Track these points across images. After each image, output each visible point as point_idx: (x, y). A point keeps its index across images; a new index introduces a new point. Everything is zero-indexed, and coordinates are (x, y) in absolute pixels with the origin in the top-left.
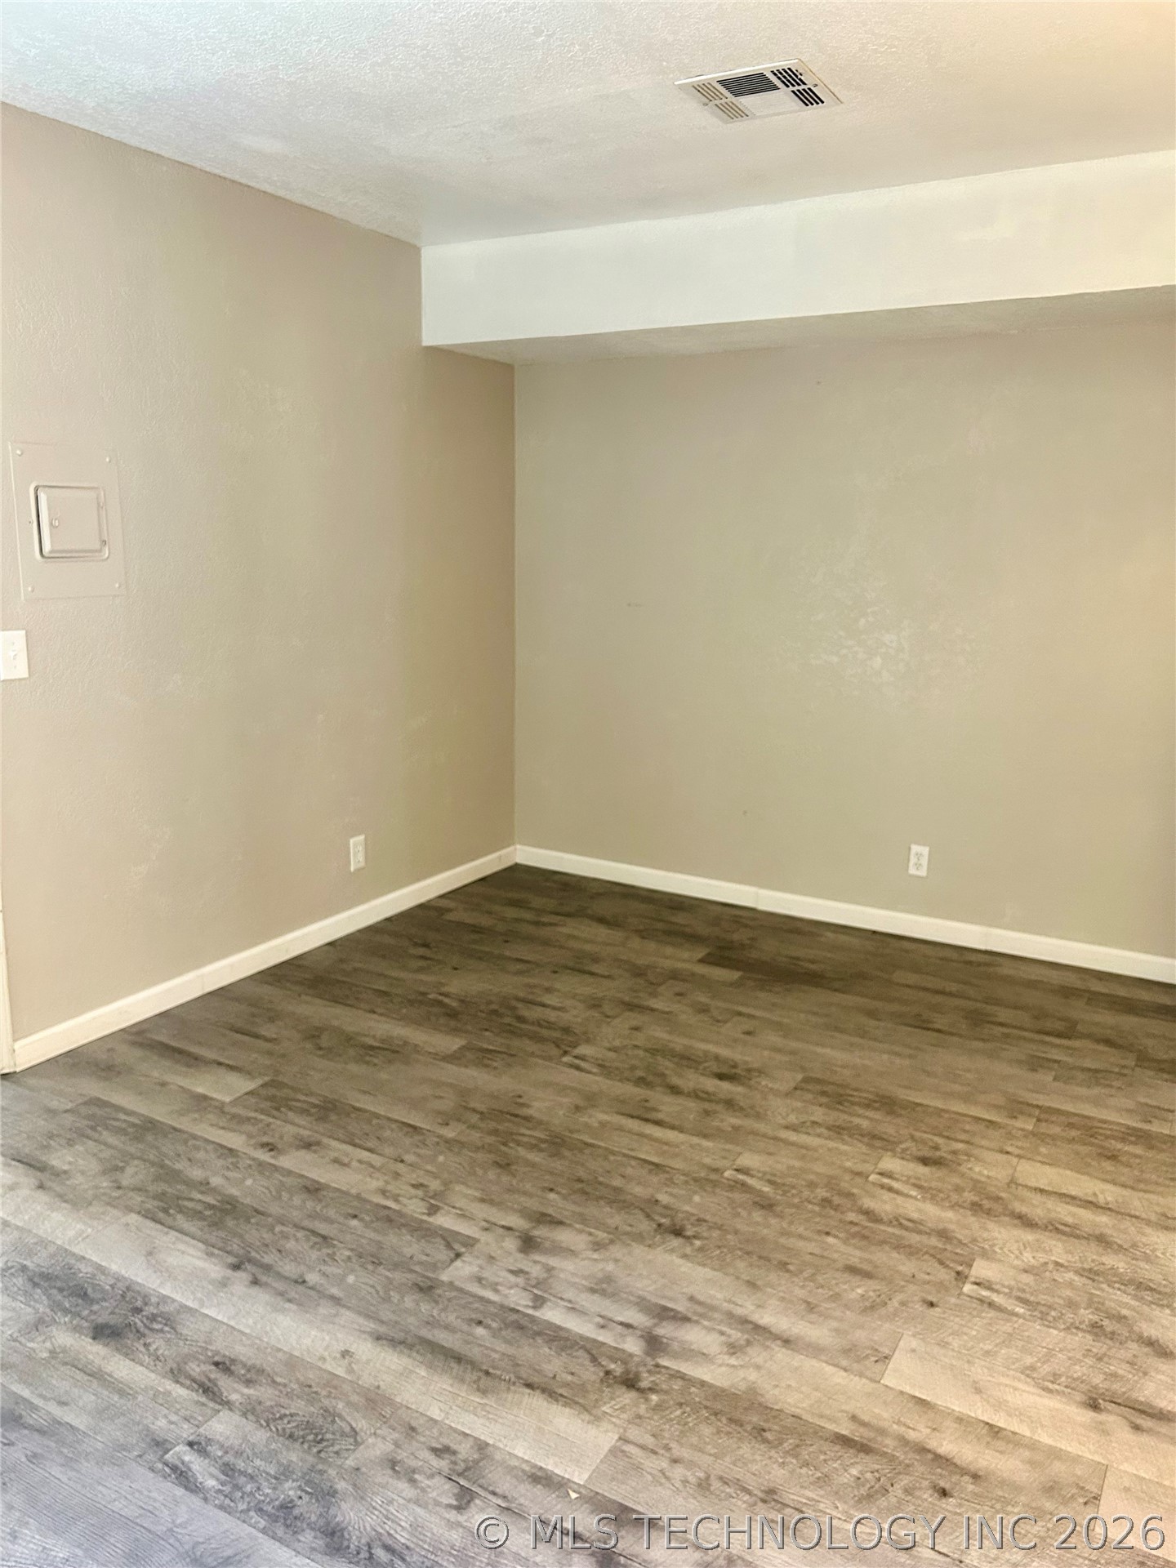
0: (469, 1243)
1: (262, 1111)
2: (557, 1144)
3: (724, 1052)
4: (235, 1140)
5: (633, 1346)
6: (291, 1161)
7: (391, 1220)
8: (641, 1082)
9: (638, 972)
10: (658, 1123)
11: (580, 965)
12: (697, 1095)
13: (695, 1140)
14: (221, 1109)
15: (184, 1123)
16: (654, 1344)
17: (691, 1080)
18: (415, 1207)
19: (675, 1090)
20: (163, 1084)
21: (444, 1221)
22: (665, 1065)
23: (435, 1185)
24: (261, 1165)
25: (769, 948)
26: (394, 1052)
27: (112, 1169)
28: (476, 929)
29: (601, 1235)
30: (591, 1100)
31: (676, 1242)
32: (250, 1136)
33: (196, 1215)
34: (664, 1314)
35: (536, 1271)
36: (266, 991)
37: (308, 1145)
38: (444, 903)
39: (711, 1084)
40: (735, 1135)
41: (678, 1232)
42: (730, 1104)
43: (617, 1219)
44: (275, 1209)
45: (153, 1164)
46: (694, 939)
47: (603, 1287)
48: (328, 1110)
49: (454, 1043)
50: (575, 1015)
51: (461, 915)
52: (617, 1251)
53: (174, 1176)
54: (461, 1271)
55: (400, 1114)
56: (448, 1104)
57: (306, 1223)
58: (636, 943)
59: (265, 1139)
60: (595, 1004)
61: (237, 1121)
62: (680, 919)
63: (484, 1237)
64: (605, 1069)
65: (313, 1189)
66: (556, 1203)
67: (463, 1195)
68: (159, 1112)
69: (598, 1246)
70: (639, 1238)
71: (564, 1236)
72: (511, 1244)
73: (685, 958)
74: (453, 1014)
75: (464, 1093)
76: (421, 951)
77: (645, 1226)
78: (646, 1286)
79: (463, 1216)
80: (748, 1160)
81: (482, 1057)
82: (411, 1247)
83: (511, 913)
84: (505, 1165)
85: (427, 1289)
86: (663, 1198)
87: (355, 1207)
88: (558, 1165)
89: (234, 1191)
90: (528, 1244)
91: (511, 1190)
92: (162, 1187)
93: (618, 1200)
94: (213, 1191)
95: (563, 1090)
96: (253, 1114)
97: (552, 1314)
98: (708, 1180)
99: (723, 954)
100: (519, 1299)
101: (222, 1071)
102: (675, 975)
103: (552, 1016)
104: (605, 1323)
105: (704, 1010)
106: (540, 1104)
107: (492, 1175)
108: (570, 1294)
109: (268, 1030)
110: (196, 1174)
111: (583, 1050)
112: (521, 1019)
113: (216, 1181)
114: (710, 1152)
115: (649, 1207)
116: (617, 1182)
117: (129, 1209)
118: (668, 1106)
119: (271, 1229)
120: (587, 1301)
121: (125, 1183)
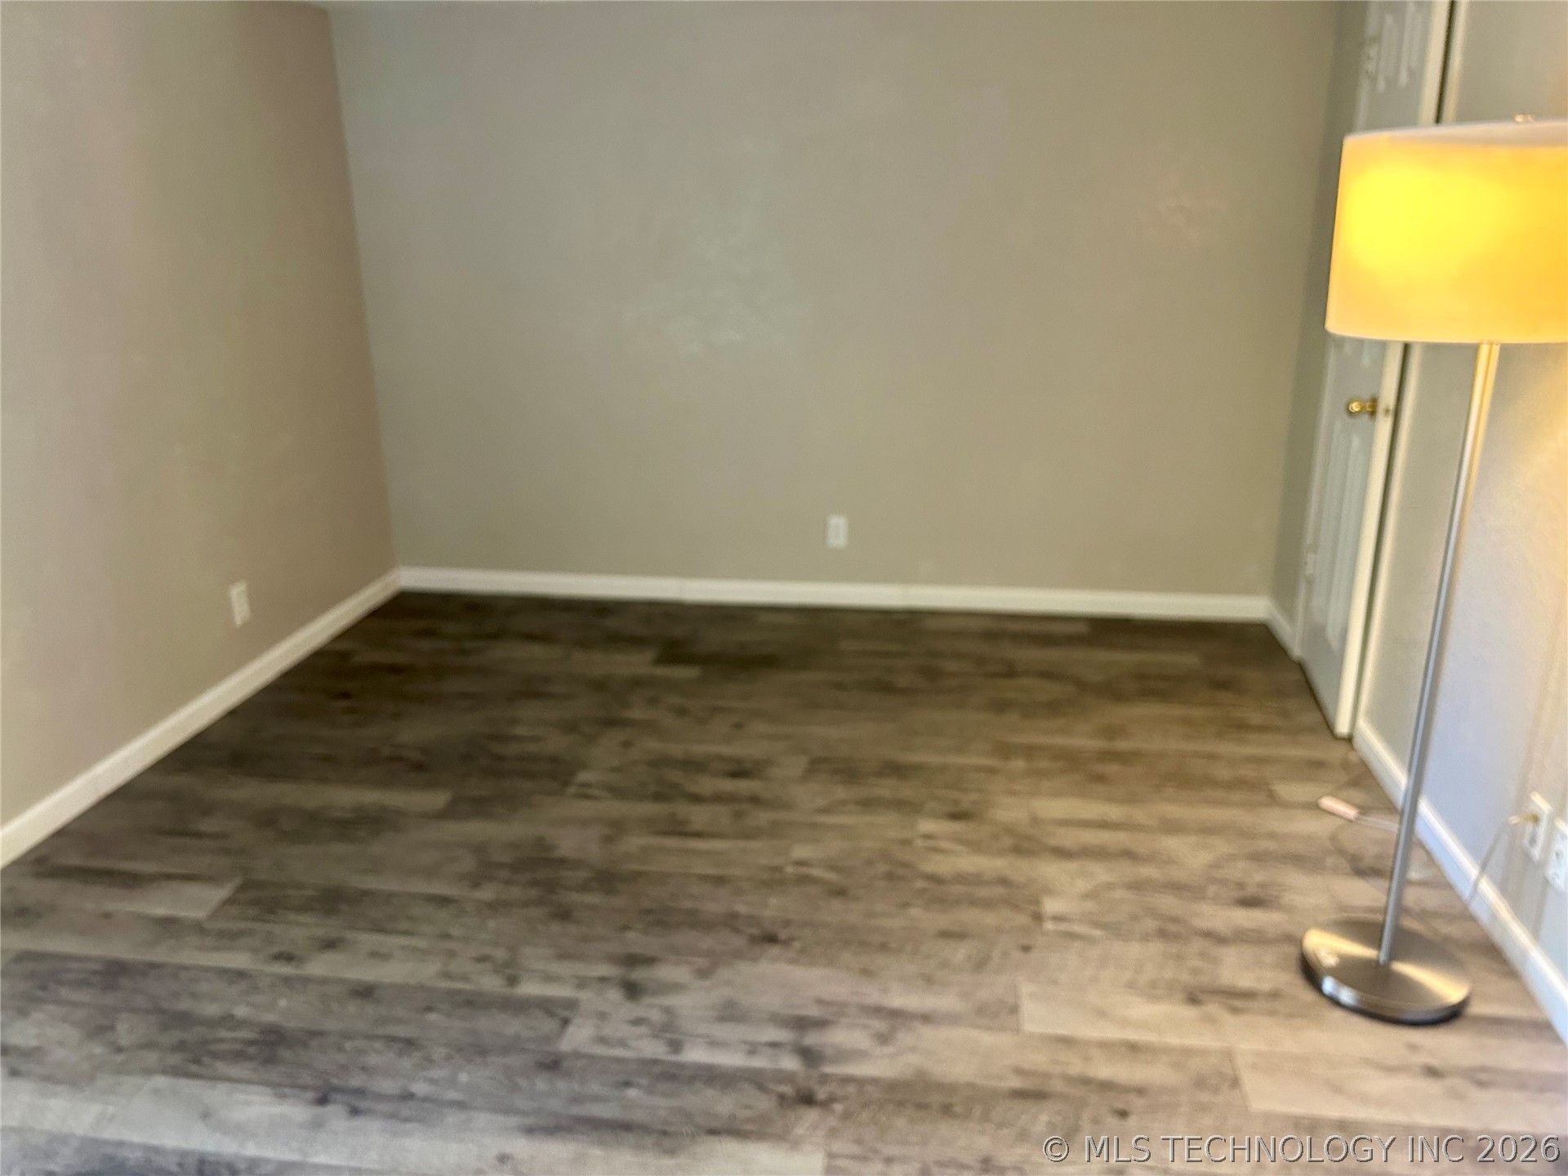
0: (571, 1005)
1: (254, 919)
2: (606, 880)
3: (726, 750)
4: (238, 960)
5: (790, 1063)
6: (319, 966)
7: (472, 1003)
8: (658, 797)
9: (599, 685)
10: (698, 835)
11: (532, 689)
12: (719, 798)
13: (742, 844)
14: (199, 928)
15: (159, 954)
16: (809, 1056)
17: (707, 785)
18: (491, 983)
19: (696, 799)
20: (107, 916)
21: (530, 988)
22: (675, 775)
23: (500, 954)
24: (287, 981)
25: (713, 639)
26: (374, 822)
27: (99, 1030)
28: (395, 669)
29: (701, 962)
30: (616, 829)
31: (775, 950)
32: (254, 951)
33: (239, 1056)
34: (801, 1024)
35: (655, 1016)
36: (181, 781)
37: (330, 945)
38: (345, 646)
39: (728, 785)
40: (774, 831)
41: (771, 939)
42: (755, 800)
43: (706, 942)
44: (331, 1025)
45: (147, 1012)
46: (636, 642)
47: (730, 1013)
48: (332, 901)
49: (438, 799)
50: (556, 743)
51: (368, 656)
52: (723, 973)
53: (184, 1019)
54: (578, 1037)
55: (418, 886)
56: (468, 864)
57: (380, 1031)
58: (579, 656)
59: (275, 950)
60: (570, 727)
61: (228, 938)
62: (612, 623)
63: (584, 996)
64: (617, 792)
65: (365, 992)
66: (637, 941)
67: (534, 957)
68: (120, 949)
69: (703, 974)
70: (738, 955)
71: (666, 972)
72: (614, 995)
73: (637, 663)
74: (419, 767)
75: (479, 849)
76: (344, 704)
77: (738, 942)
78: (771, 1001)
79: (548, 978)
80: (801, 851)
81: (480, 807)
82: (513, 1026)
83: (425, 645)
84: (564, 915)
85: (553, 1065)
86: (741, 908)
87: (426, 1000)
88: (618, 901)
89: (270, 1018)
90: (632, 990)
91: (585, 939)
92: (176, 1035)
93: (697, 921)
94: (242, 1023)
95: (584, 823)
96: (243, 925)
97: (696, 1054)
98: (773, 881)
99: (673, 652)
100: (653, 1049)
101: (174, 885)
102: (637, 683)
103: (532, 748)
104: (753, 1049)
105: (682, 712)
106: (569, 843)
107: (555, 927)
108: (702, 1029)
109: (208, 825)
110: (211, 1010)
111: (584, 776)
112: (500, 758)
113: (241, 1011)
114: (760, 853)
115: (731, 921)
116: (688, 904)
117: (148, 1072)
118: (699, 815)
119: (340, 1049)
120: (722, 1031)
121: (124, 1041)
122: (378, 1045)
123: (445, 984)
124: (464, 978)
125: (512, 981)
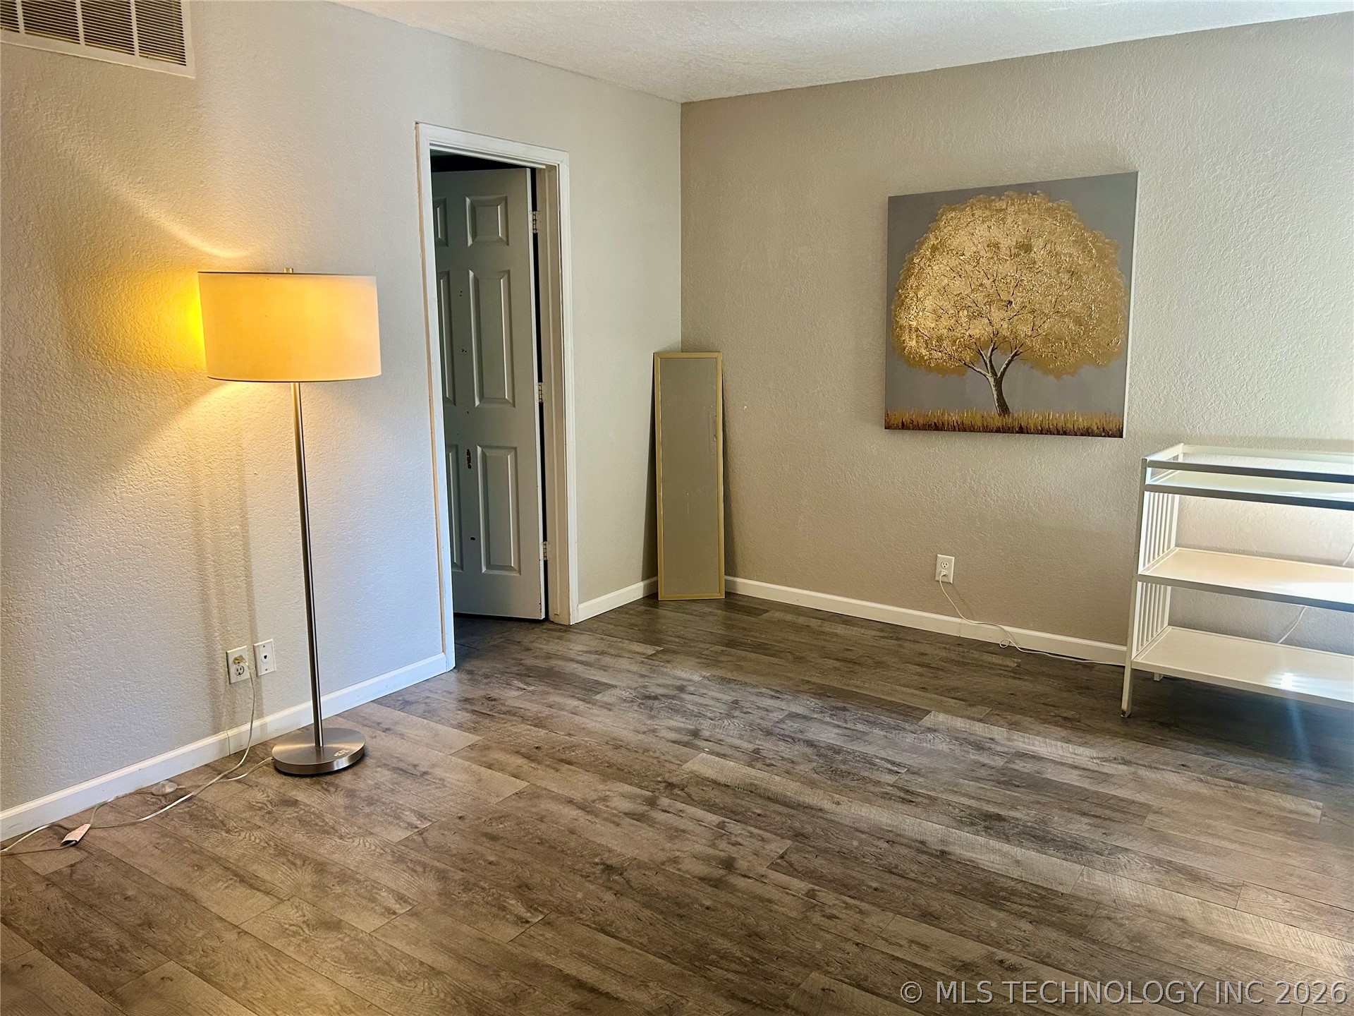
122: (912, 875)
123: (864, 906)
124: (848, 906)
125: (811, 894)
